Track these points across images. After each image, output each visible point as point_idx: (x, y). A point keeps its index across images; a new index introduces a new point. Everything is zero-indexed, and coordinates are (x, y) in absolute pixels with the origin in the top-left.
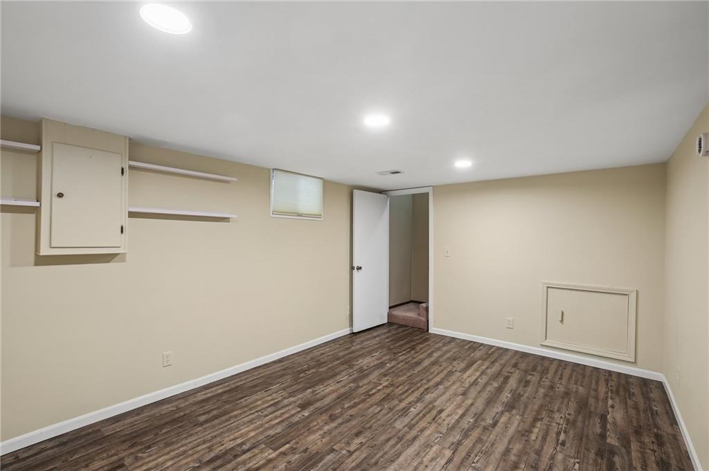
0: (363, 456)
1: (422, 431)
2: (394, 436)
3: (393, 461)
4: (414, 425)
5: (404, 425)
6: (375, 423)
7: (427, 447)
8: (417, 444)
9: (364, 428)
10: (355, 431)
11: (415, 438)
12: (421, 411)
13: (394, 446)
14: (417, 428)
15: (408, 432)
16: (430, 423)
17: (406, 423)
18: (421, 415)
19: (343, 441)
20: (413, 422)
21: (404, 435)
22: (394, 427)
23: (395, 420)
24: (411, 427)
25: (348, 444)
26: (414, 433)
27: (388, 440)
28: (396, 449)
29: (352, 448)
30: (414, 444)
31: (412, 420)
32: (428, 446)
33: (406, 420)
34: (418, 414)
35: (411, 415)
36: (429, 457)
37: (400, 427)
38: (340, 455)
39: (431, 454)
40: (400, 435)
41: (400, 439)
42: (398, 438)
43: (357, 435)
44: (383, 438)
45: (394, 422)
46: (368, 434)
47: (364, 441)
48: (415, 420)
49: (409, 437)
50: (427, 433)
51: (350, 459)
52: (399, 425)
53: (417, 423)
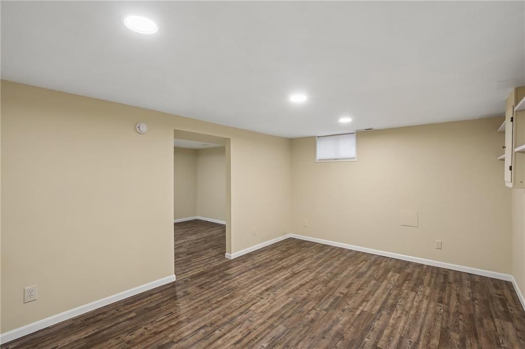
0: (306, 307)
1: (264, 323)
2: (285, 319)
3: (287, 304)
4: (269, 327)
5: (277, 328)
6: (301, 331)
7: (265, 312)
8: (270, 314)
9: (310, 326)
10: (316, 323)
11: (271, 317)
12: (257, 342)
13: (286, 312)
14: (267, 325)
15: (276, 322)
16: (255, 329)
17: (274, 330)
18: (259, 338)
19: (322, 316)
20: (269, 330)
21: (278, 319)
22: (285, 326)
23: (283, 333)
24: (272, 327)
25: (317, 314)
26: (271, 321)
27: (290, 316)
28: (286, 310)
29: (313, 311)
30: (272, 314)
31: (269, 333)
32: (263, 312)
33: (274, 333)
34: (262, 339)
35: (269, 338)
36: (266, 306)
37: (280, 326)
38: (320, 307)
39: (263, 308)
40: (281, 320)
41: (281, 317)
42: (283, 317)
43: (313, 321)
44: (294, 318)
45: (286, 331)
46: (306, 321)
47: (307, 316)
48: (267, 332)
49: (275, 318)
50: (261, 321)
51: (313, 305)
52: (281, 328)
53: (265, 329)
